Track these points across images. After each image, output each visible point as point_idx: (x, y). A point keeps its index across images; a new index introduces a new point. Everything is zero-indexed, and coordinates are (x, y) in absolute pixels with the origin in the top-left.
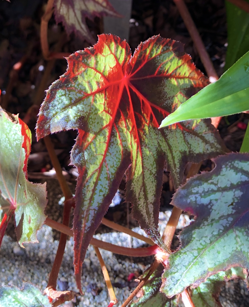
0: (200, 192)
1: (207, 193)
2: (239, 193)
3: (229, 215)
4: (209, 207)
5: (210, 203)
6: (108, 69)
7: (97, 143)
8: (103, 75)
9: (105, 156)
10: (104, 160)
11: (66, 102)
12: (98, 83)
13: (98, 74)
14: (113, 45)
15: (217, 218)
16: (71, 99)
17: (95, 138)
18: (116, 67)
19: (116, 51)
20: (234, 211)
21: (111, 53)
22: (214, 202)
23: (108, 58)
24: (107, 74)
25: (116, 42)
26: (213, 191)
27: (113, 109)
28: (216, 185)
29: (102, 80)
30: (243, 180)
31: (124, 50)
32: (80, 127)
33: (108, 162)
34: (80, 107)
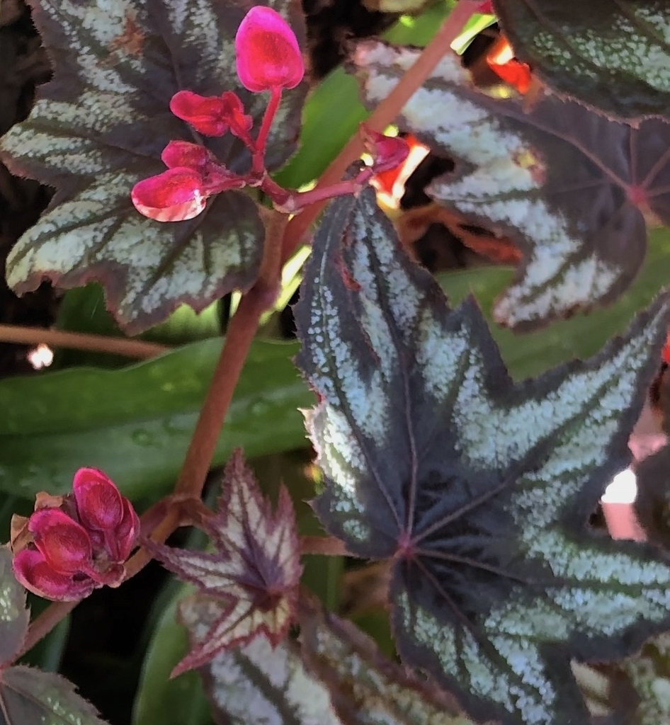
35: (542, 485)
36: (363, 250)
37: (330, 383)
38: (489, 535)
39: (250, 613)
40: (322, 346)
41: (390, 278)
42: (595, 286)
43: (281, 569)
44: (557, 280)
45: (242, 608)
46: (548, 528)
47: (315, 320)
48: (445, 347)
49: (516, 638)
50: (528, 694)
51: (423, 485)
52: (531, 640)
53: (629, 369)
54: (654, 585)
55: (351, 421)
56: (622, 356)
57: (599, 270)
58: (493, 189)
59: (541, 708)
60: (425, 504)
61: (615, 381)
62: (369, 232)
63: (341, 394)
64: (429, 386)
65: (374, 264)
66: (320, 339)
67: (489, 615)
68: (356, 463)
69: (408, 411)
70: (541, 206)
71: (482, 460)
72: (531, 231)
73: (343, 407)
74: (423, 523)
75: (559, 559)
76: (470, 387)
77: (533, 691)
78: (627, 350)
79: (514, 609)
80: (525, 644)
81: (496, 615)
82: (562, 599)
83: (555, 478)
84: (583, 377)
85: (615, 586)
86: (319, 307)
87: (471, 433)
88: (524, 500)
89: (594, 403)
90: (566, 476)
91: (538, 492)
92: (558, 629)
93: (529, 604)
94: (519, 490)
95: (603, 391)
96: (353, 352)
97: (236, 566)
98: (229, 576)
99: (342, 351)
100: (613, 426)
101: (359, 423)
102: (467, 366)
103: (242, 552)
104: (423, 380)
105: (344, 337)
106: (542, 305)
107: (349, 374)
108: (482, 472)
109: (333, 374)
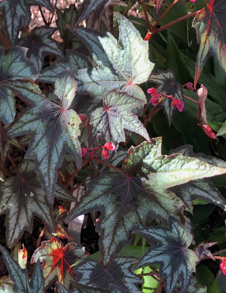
0: (81, 269)
1: (82, 270)
2: (91, 272)
3: (88, 279)
4: (82, 274)
5: (83, 273)
6: (54, 248)
7: (48, 269)
8: (53, 250)
9: (49, 274)
10: (48, 275)
11: (40, 255)
12: (50, 252)
13: (51, 249)
14: (57, 242)
15: (85, 279)
16: (41, 254)
17: (47, 267)
18: (57, 249)
19: (58, 244)
20: (90, 278)
21: (56, 244)
22: (84, 273)
23: (54, 245)
24: (54, 250)
25: (58, 241)
26: (84, 270)
27: (55, 262)
28: (85, 267)
29: (52, 252)
30: (92, 268)
31: (60, 244)
32: (43, 262)
33: (49, 276)
34: (44, 257)
35: (162, 250)
36: (172, 287)
37: (188, 274)
38: (172, 247)
39: (205, 246)
40: (187, 279)
41: (169, 283)
42: (119, 260)
43: (198, 250)
44: (125, 263)
45: (205, 247)
46: (164, 245)
47: (187, 282)
48: (167, 272)
49: (174, 233)
50: (176, 226)
51: (178, 255)
52: (172, 232)
53: (143, 261)
54: (152, 233)
55: (186, 268)
56: (144, 263)
57: (117, 262)
58: (132, 279)
59: (174, 224)
60: (179, 253)
61: (146, 260)
62: (170, 290)
63: (187, 272)
64: (171, 268)
65: (171, 285)
66: (187, 280)
67: (177, 237)
68: (188, 262)
69: (176, 265)
70: (125, 274)
71: (169, 256)
72: (128, 271)
73: (187, 270)
74: (180, 251)
75: (164, 241)
76: (165, 266)
77: (175, 226)
78: (143, 264)
79: (173, 237)
80: (173, 232)
81: (176, 237)
82: (165, 235)
83: (160, 251)
84: (150, 262)
85: (158, 235)
86: (186, 284)
87: (168, 260)
88: (165, 249)
89: (150, 258)
90: (158, 250)
91: (163, 249)
92: (168, 232)
93: (170, 236)
94: (165, 251)
95: (148, 259)
96: (183, 277)
97: (204, 252)
98: (205, 251)
99: (185, 277)
100: (148, 254)
101: (185, 267)
102: (165, 268)
103: (202, 254)
104: (172, 269)
105: (184, 279)
106: (129, 260)
107: (185, 274)
108: (169, 254)
109: (187, 275)
